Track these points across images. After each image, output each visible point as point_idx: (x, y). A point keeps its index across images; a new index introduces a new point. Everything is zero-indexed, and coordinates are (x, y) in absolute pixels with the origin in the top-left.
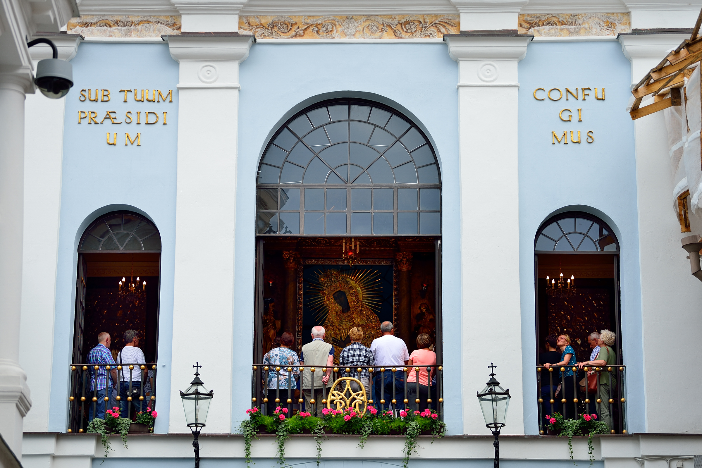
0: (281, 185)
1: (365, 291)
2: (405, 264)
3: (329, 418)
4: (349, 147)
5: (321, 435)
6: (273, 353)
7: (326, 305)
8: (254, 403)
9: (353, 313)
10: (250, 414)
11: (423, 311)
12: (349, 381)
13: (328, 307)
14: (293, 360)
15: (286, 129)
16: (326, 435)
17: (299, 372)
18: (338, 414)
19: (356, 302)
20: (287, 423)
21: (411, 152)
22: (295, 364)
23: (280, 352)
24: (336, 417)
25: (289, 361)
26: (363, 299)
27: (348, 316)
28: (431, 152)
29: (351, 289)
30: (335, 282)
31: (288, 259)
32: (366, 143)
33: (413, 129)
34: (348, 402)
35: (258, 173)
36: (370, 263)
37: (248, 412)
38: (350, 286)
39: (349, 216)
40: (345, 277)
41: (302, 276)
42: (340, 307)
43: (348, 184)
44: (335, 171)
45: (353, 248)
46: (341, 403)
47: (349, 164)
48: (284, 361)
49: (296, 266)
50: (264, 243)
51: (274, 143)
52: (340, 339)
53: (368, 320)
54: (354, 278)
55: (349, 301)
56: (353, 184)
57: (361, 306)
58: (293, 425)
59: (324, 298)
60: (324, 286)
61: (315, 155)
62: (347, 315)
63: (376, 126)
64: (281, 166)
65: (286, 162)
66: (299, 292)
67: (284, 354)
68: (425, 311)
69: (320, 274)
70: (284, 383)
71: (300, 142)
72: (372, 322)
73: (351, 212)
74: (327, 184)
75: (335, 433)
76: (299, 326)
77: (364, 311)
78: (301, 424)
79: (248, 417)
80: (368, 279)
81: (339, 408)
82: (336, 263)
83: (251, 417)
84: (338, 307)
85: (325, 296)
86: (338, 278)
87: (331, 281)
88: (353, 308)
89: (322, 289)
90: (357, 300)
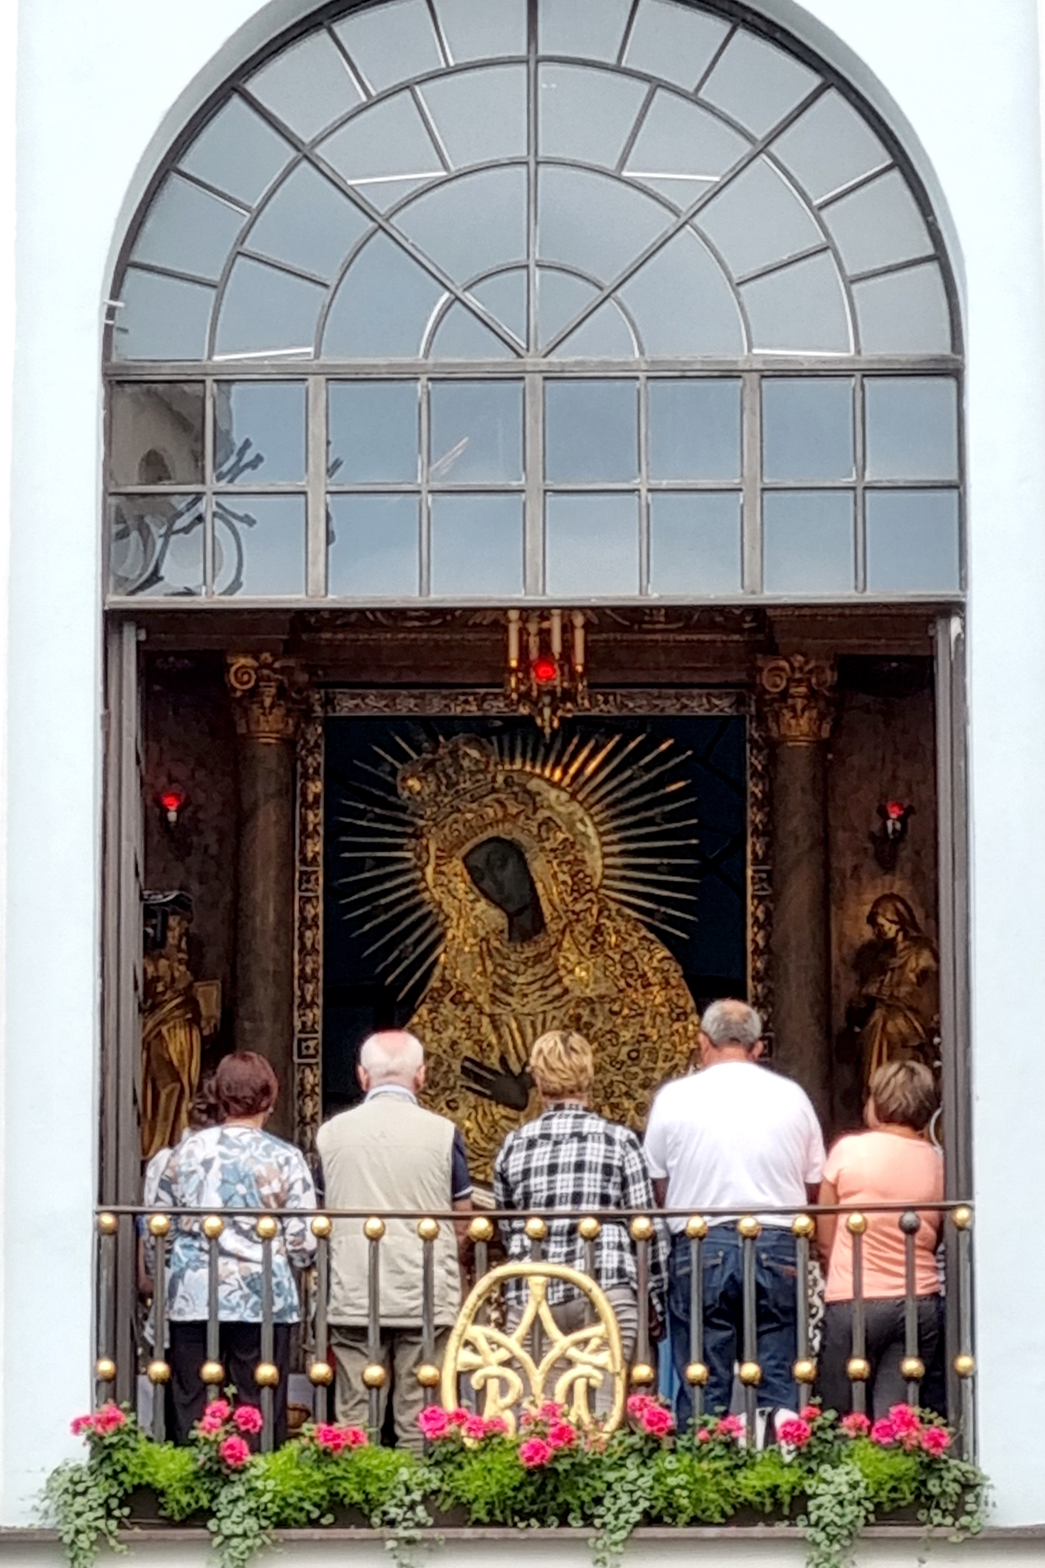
0: (220, 365)
1: (614, 837)
2: (803, 711)
3: (453, 1454)
4: (533, 184)
5: (417, 1533)
6: (190, 1154)
7: (431, 907)
8: (107, 1387)
9: (559, 944)
10: (89, 1438)
11: (886, 934)
12: (542, 1280)
13: (441, 917)
14: (286, 1186)
15: (236, 100)
16: (437, 1533)
17: (311, 1243)
18: (490, 1436)
19: (573, 890)
20: (257, 1478)
21: (822, 207)
22: (291, 1206)
23: (223, 1149)
24: (484, 1450)
25: (266, 1190)
26: (605, 877)
27: (538, 959)
28: (913, 205)
29: (548, 830)
30: (472, 796)
31: (254, 694)
32: (611, 166)
33: (832, 97)
34: (537, 1376)
35: (111, 313)
36: (639, 705)
37: (77, 1426)
38: (543, 814)
39: (535, 510)
40: (521, 771)
41: (316, 771)
42: (495, 918)
43: (531, 361)
44: (468, 297)
45: (557, 647)
46: (504, 1386)
47: (532, 266)
48: (242, 1189)
49: (287, 724)
50: (143, 636)
51: (184, 166)
52: (497, 1067)
53: (631, 976)
54: (561, 779)
55: (539, 886)
56: (552, 358)
57: (595, 911)
58: (287, 1488)
59: (424, 874)
60: (421, 817)
61: (372, 225)
62: (529, 952)
63: (656, 84)
64: (216, 277)
65: (240, 259)
66: (303, 845)
67: (244, 1157)
68: (897, 932)
69: (404, 758)
70: (239, 1293)
71: (305, 164)
72: (650, 985)
73: (546, 491)
74: (431, 360)
75: (478, 1523)
76: (305, 1005)
77: (611, 930)
78: (323, 1484)
79: (79, 1452)
80: (630, 779)
81: (493, 1408)
82: (480, 708)
83: (93, 1449)
84: (491, 916)
85: (427, 863)
86: (486, 778)
87: (457, 792)
88: (560, 917)
89: (410, 830)
90: (579, 885)
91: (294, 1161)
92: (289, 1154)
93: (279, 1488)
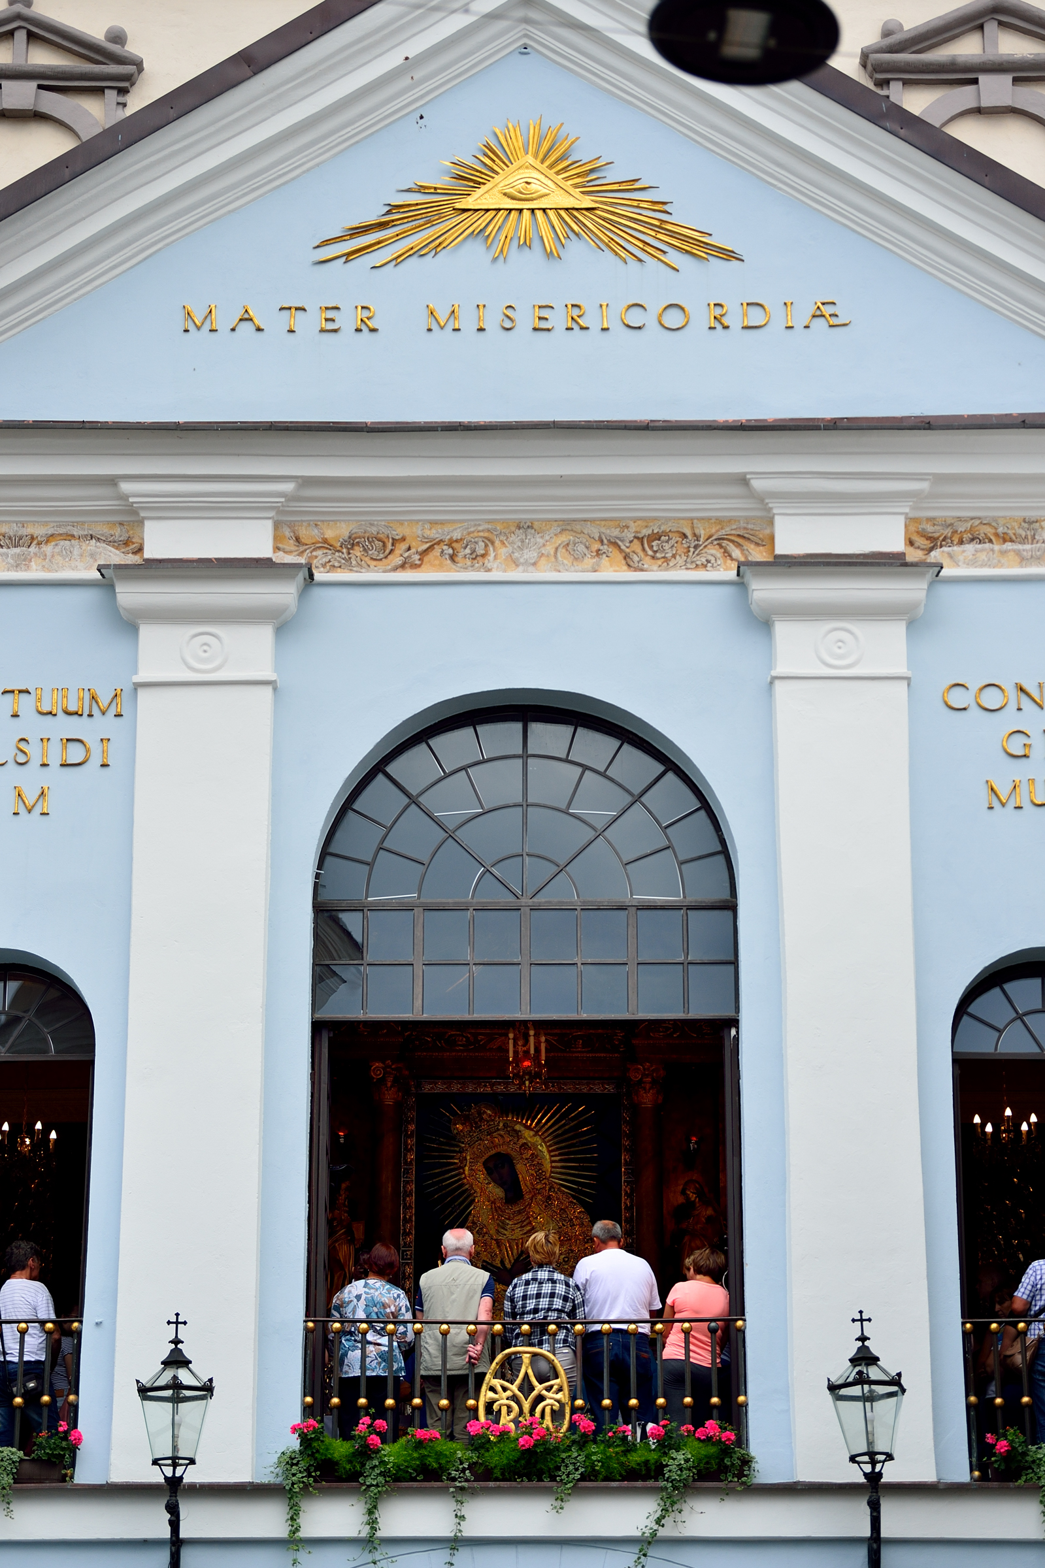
0: (370, 902)
1: (557, 1152)
2: (649, 1089)
3: (484, 1444)
4: (525, 816)
5: (465, 1484)
6: (350, 1292)
7: (467, 1187)
8: (307, 1410)
9: (530, 1205)
10: (299, 1436)
11: (690, 1199)
12: (528, 1355)
13: (473, 1191)
14: (398, 1309)
15: (380, 776)
16: (476, 1484)
17: (410, 1337)
18: (503, 1434)
19: (536, 1179)
20: (385, 1456)
21: (667, 827)
22: (401, 1318)
23: (366, 1290)
24: (499, 1442)
25: (388, 1310)
26: (552, 1172)
27: (519, 1212)
28: (712, 828)
29: (525, 1148)
30: (487, 1132)
31: (382, 1080)
32: (563, 807)
33: (670, 775)
34: (526, 1406)
35: (317, 876)
36: (569, 1089)
37: (294, 1429)
38: (522, 1141)
40: (511, 1121)
41: (412, 1119)
42: (500, 1192)
43: (524, 901)
44: (493, 870)
45: (532, 1051)
46: (509, 1408)
47: (525, 855)
48: (375, 1309)
49: (398, 1095)
50: (331, 1034)
51: (355, 806)
52: (499, 1265)
53: (565, 1220)
54: (531, 1124)
55: (520, 1176)
56: (534, 900)
57: (547, 1188)
58: (400, 1461)
59: (464, 1170)
60: (463, 1143)
61: (446, 835)
62: (516, 1208)
63: (585, 768)
64: (369, 859)
65: (381, 851)
66: (405, 1155)
67: (377, 1294)
68: (696, 1197)
70: (376, 1361)
71: (413, 806)
72: (574, 1225)
73: (531, 964)
74: (475, 900)
75: (496, 1480)
76: (407, 1234)
77: (555, 1198)
78: (418, 1458)
79: (294, 1443)
80: (564, 1125)
81: (505, 1420)
82: (492, 1088)
83: (301, 1441)
84: (497, 1192)
85: (466, 1165)
86: (494, 1124)
87: (480, 1130)
88: (530, 1192)
89: (458, 1149)
90: (540, 1175)
91: (402, 1296)
92: (399, 1292)
93: (396, 1461)
